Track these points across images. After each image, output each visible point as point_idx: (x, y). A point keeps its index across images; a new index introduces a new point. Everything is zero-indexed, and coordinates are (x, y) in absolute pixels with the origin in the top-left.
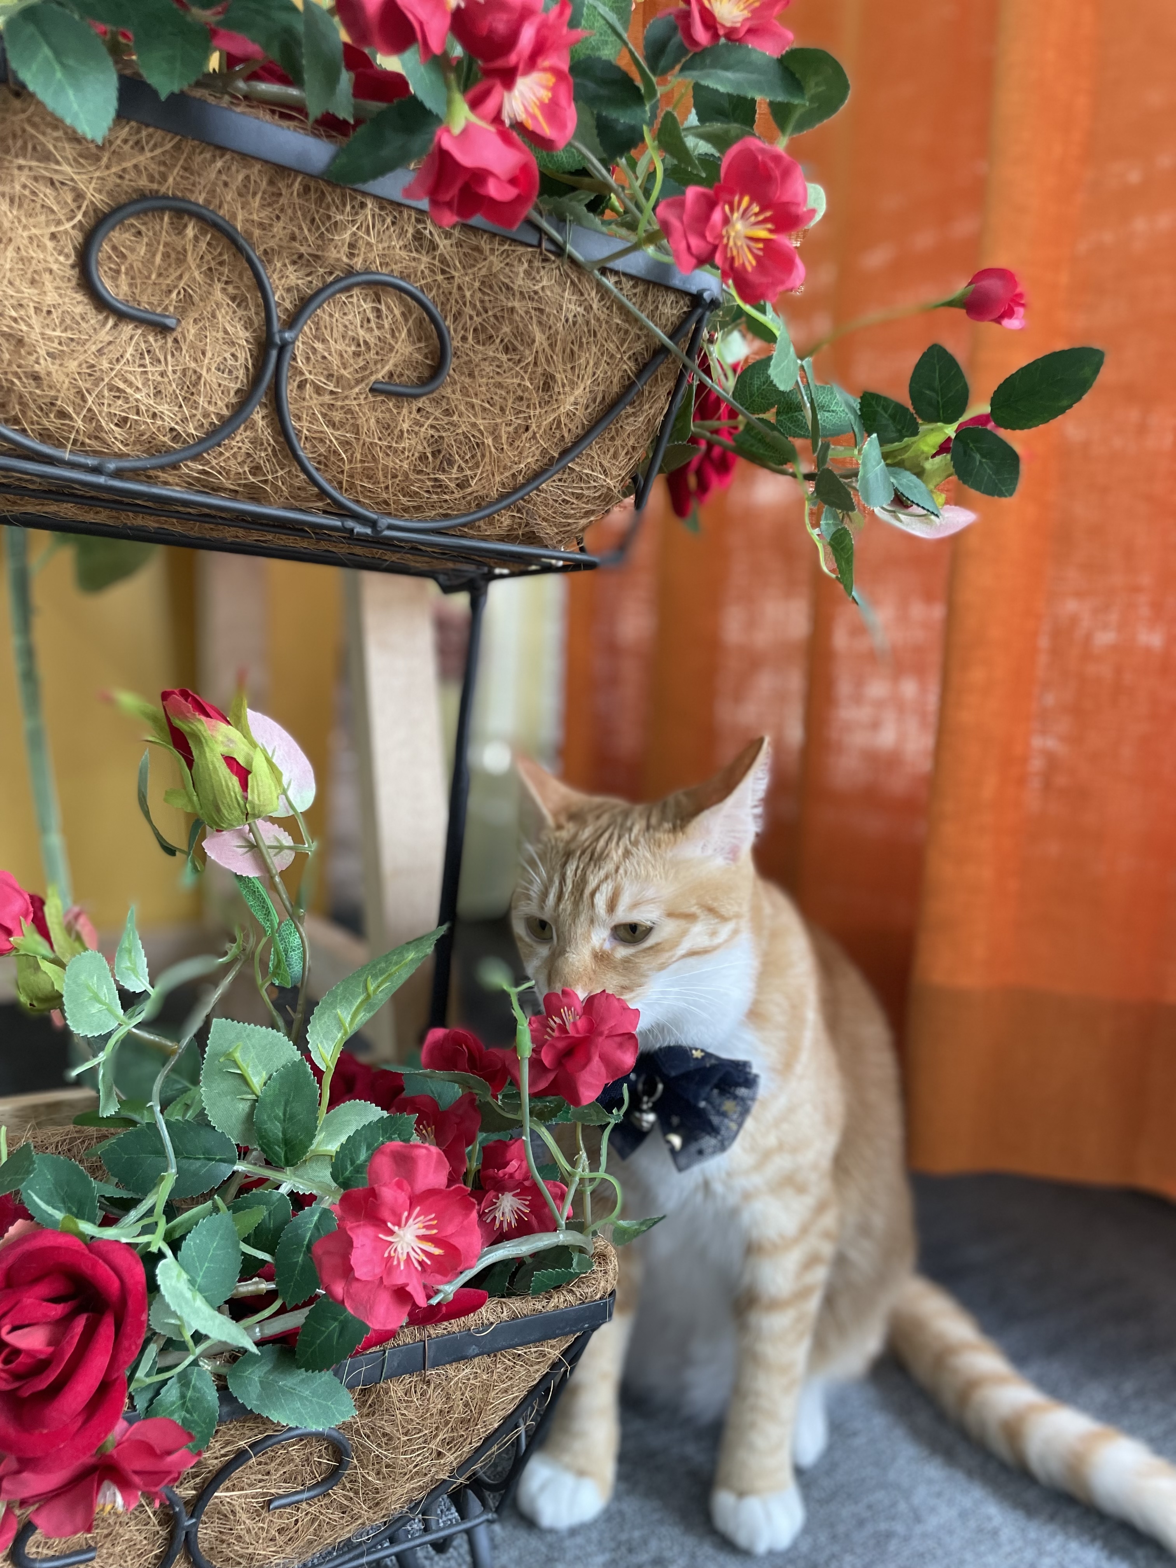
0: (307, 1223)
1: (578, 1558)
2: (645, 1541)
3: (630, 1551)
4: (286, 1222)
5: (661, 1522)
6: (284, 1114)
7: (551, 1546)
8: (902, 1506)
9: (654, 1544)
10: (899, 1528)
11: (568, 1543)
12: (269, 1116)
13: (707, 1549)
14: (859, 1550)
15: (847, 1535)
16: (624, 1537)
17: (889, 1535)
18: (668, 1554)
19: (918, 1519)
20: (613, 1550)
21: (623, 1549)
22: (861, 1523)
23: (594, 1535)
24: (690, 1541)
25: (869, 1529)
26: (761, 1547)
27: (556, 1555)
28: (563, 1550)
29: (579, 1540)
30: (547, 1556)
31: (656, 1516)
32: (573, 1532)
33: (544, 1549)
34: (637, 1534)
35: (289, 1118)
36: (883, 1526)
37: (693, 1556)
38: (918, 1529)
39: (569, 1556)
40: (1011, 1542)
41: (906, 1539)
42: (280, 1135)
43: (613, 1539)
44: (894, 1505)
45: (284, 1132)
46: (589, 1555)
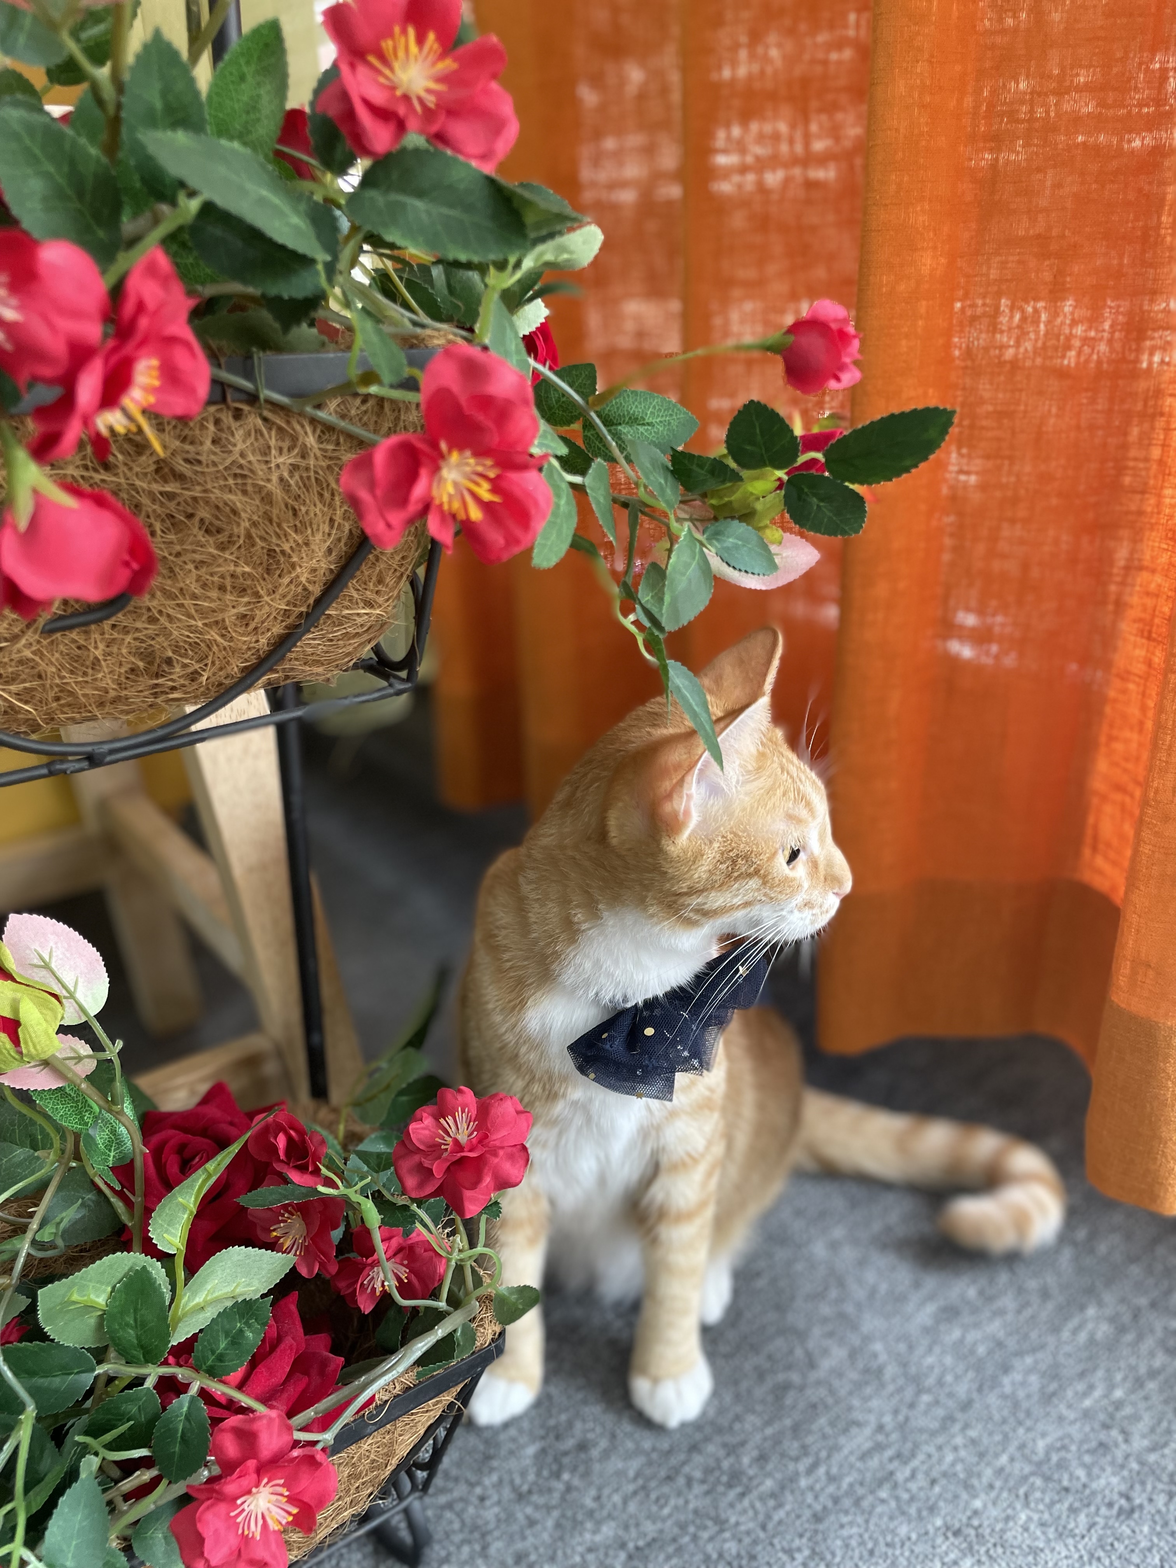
0: (177, 1416)
1: (511, 1452)
2: (570, 1424)
3: (558, 1437)
4: (156, 1417)
5: (585, 1402)
6: (135, 1320)
7: (487, 1442)
8: (799, 1352)
9: (578, 1426)
10: (795, 1378)
11: (502, 1437)
12: (120, 1324)
13: (627, 1427)
14: (759, 1408)
15: (749, 1392)
16: (552, 1422)
17: (786, 1387)
18: (590, 1436)
19: (812, 1364)
20: (543, 1438)
21: (552, 1436)
22: (761, 1375)
23: (526, 1425)
24: (609, 1419)
25: (769, 1382)
26: (673, 1422)
27: (492, 1451)
28: (498, 1445)
29: (512, 1432)
30: (484, 1454)
31: (580, 1396)
32: (506, 1425)
33: (481, 1447)
34: (563, 1417)
35: (141, 1325)
36: (781, 1377)
37: (613, 1436)
38: (813, 1376)
39: (503, 1452)
40: (894, 1380)
41: (802, 1388)
42: (135, 1341)
43: (542, 1426)
44: (791, 1352)
45: (138, 1338)
46: (522, 1447)
